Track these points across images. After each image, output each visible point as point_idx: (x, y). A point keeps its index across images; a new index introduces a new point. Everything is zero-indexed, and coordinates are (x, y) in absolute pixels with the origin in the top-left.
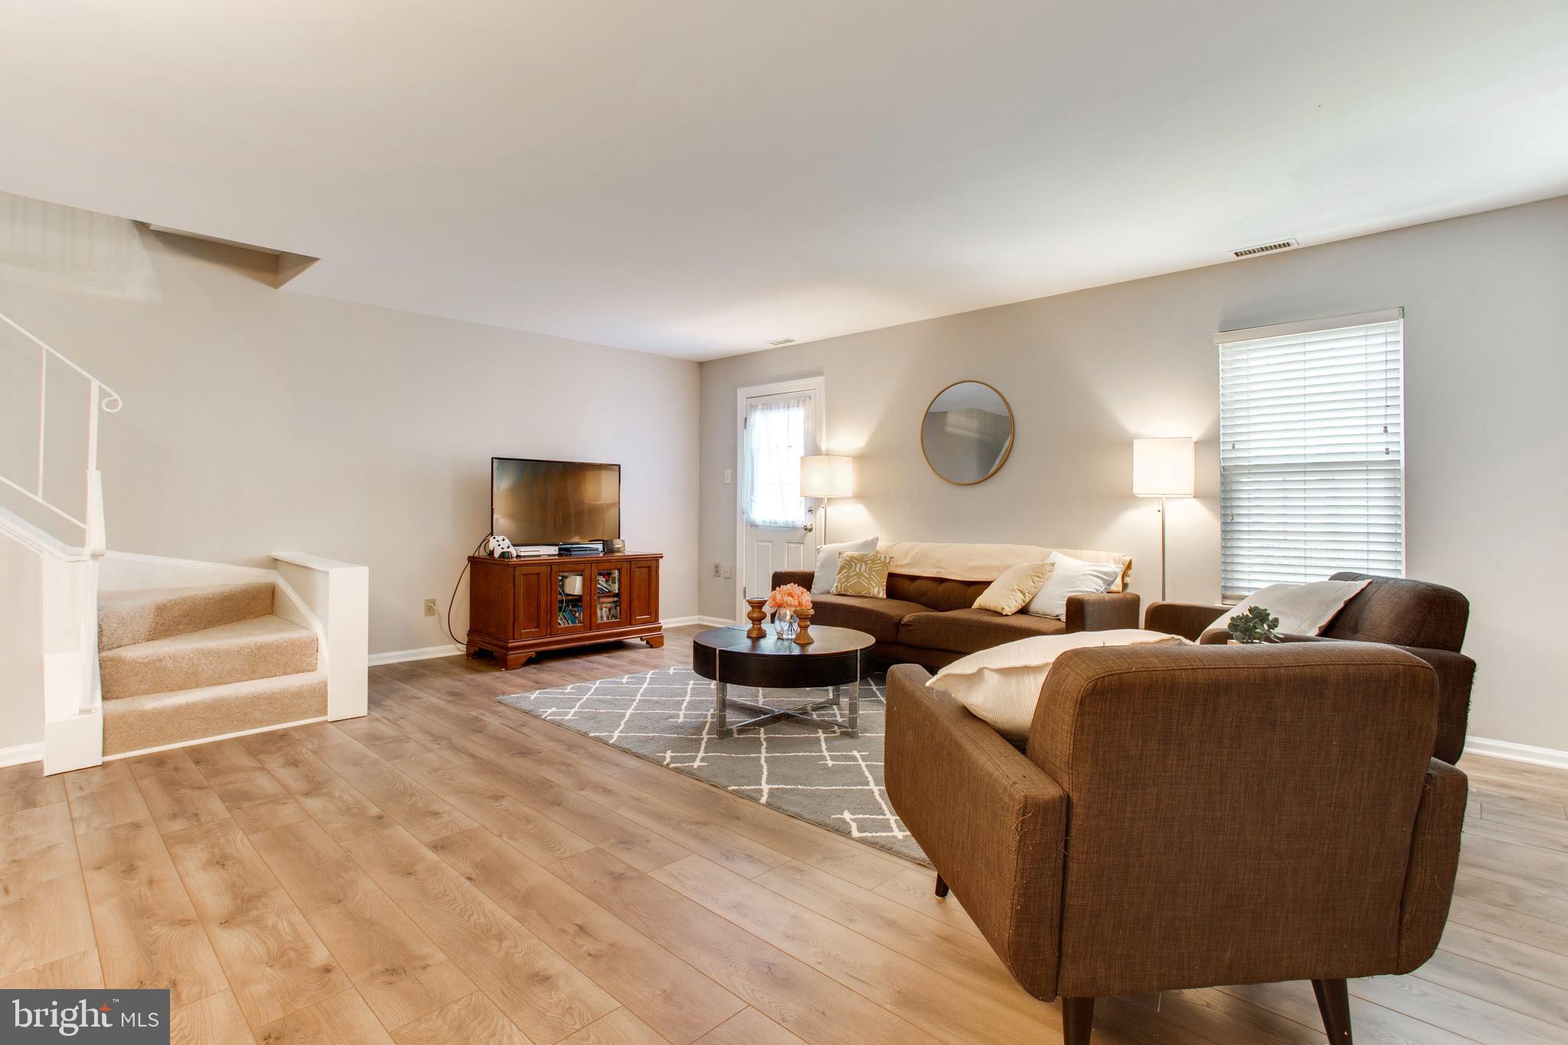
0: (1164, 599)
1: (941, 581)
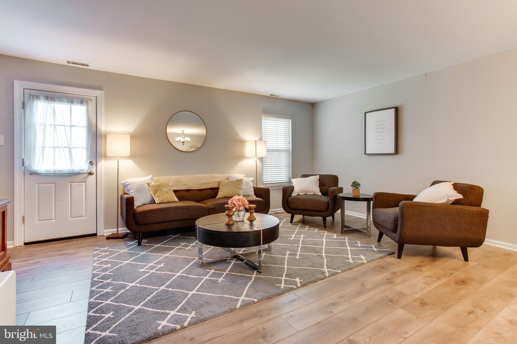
0: (256, 186)
1: (188, 190)
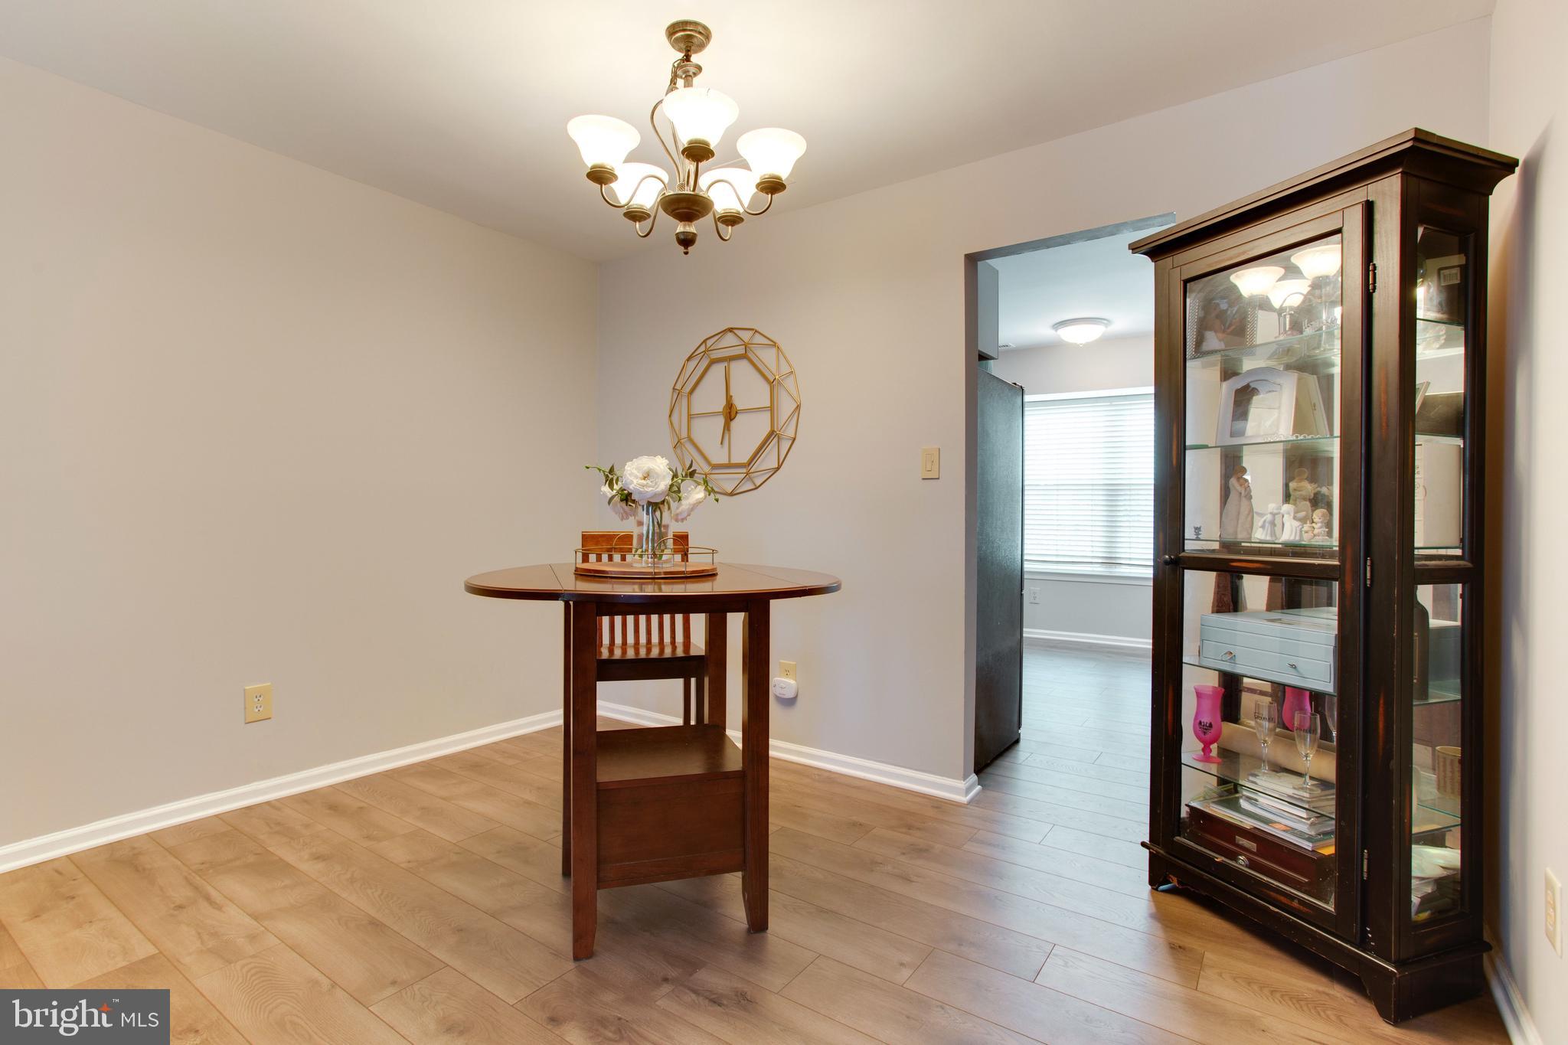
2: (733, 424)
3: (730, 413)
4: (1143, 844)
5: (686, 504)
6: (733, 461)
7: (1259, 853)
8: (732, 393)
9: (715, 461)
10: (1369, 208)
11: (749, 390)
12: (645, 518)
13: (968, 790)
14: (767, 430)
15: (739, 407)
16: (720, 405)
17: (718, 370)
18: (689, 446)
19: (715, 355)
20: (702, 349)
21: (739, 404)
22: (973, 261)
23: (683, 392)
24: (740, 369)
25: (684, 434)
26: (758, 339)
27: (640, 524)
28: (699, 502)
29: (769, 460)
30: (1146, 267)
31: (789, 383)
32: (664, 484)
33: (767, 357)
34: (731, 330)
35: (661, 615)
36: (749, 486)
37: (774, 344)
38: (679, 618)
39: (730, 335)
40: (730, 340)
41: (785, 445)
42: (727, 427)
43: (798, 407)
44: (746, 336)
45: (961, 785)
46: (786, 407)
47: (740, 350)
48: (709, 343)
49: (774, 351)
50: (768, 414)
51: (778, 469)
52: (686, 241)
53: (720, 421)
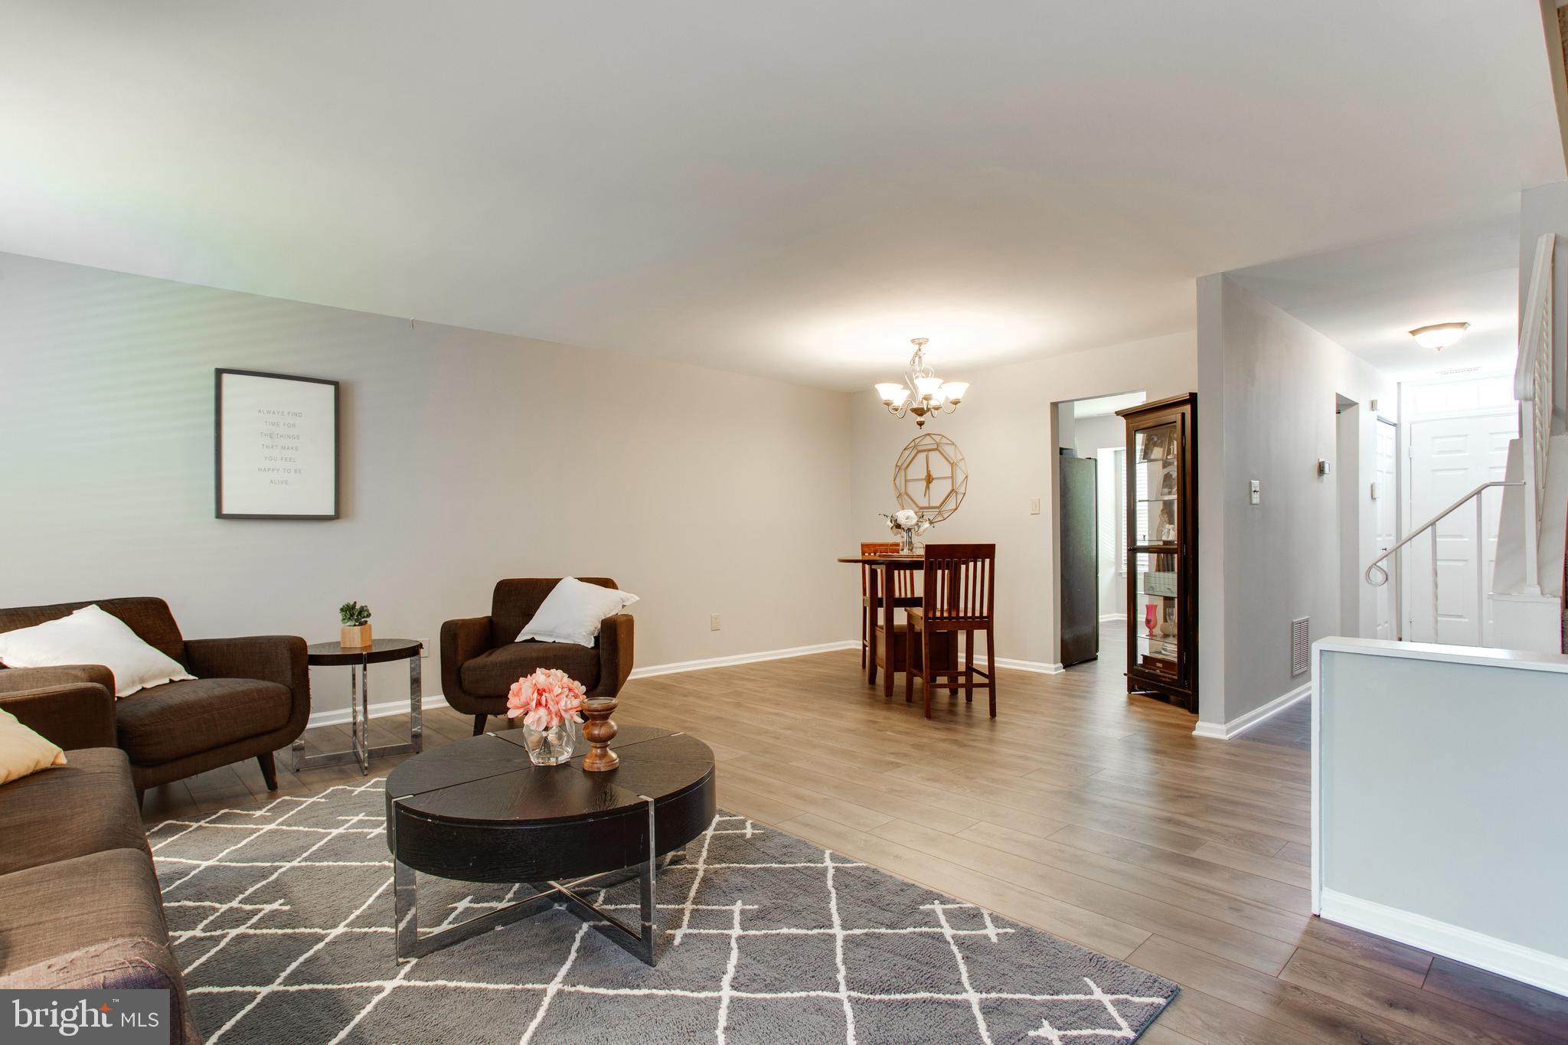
2: (931, 485)
3: (929, 479)
4: (1125, 674)
5: (921, 529)
6: (931, 505)
7: (1164, 667)
8: (930, 469)
9: (921, 505)
10: (1183, 415)
11: (940, 468)
12: (905, 534)
13: (1056, 669)
14: (951, 488)
15: (934, 477)
16: (924, 475)
17: (922, 456)
18: (906, 497)
19: (920, 448)
20: (913, 444)
21: (934, 474)
22: (1055, 406)
23: (901, 468)
24: (933, 455)
25: (903, 490)
26: (944, 441)
27: (903, 537)
28: (927, 528)
29: (951, 505)
30: (1122, 421)
31: (961, 464)
32: (914, 521)
33: (949, 450)
34: (929, 435)
35: (905, 570)
36: (940, 518)
37: (953, 444)
38: (908, 572)
39: (928, 437)
40: (928, 440)
41: (960, 497)
42: (928, 487)
43: (967, 477)
44: (937, 438)
45: (1053, 666)
46: (960, 477)
47: (935, 447)
48: (917, 441)
49: (953, 447)
50: (950, 480)
51: (956, 509)
52: (921, 424)
53: (924, 483)
